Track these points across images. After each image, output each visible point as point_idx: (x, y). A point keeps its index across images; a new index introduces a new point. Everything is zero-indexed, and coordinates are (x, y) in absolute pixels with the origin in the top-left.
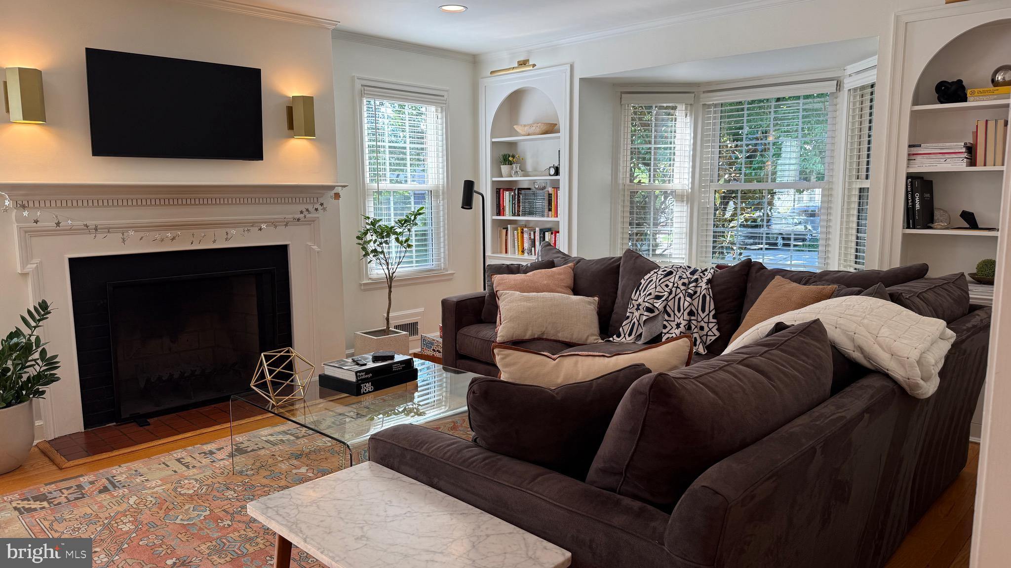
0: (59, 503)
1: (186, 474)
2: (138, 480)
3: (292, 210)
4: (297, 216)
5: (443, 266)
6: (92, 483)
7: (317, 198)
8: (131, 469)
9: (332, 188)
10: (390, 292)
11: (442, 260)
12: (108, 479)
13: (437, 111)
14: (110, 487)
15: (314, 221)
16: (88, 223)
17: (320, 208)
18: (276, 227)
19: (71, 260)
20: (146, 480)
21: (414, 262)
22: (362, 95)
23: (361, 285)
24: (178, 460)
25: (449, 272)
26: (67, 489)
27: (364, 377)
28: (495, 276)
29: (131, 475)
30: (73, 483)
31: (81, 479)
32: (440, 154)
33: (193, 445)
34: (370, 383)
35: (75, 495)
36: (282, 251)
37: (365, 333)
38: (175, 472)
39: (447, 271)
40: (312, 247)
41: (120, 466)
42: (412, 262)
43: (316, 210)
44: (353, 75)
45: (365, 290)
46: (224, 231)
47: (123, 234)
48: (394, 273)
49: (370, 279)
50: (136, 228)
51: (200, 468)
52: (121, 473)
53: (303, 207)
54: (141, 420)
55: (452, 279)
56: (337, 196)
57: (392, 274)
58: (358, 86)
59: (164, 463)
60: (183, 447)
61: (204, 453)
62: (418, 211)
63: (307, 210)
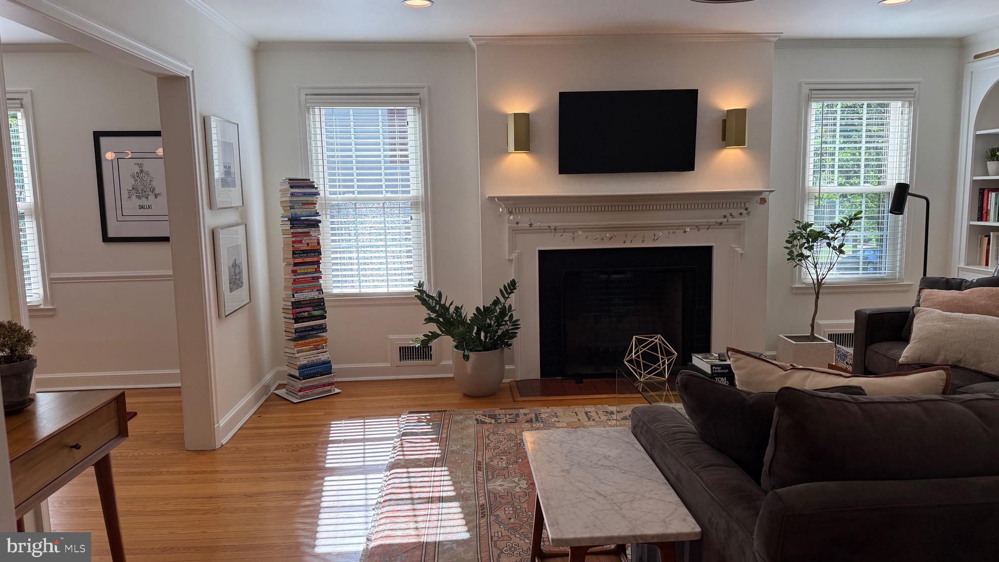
0: (501, 423)
1: (585, 423)
2: (553, 420)
3: (716, 215)
4: (719, 220)
5: (898, 276)
6: (525, 414)
7: (745, 203)
8: (553, 411)
9: (760, 193)
10: (817, 298)
11: (898, 269)
12: (536, 414)
13: (903, 106)
14: (534, 420)
15: (739, 225)
16: (551, 225)
17: (744, 212)
18: (699, 230)
19: (540, 252)
20: (558, 421)
21: (861, 269)
22: (809, 99)
23: (792, 288)
24: (586, 413)
25: (905, 283)
26: (510, 415)
27: (720, 371)
28: (924, 290)
29: (551, 415)
30: (514, 412)
31: (521, 410)
32: (904, 153)
33: (602, 404)
34: (725, 378)
35: (512, 420)
36: (706, 253)
37: (786, 337)
38: (579, 420)
39: (903, 282)
40: (736, 249)
41: (548, 408)
42: (858, 269)
43: (741, 214)
44: (801, 80)
45: (796, 294)
46: (651, 233)
47: (573, 234)
48: (823, 278)
49: (804, 283)
50: (585, 229)
51: (597, 422)
52: (546, 412)
53: (726, 212)
54: (579, 378)
55: (909, 290)
56: (763, 201)
57: (822, 280)
58: (805, 90)
59: (576, 413)
60: (595, 404)
61: (607, 412)
62: (855, 215)
63: (731, 215)
